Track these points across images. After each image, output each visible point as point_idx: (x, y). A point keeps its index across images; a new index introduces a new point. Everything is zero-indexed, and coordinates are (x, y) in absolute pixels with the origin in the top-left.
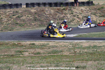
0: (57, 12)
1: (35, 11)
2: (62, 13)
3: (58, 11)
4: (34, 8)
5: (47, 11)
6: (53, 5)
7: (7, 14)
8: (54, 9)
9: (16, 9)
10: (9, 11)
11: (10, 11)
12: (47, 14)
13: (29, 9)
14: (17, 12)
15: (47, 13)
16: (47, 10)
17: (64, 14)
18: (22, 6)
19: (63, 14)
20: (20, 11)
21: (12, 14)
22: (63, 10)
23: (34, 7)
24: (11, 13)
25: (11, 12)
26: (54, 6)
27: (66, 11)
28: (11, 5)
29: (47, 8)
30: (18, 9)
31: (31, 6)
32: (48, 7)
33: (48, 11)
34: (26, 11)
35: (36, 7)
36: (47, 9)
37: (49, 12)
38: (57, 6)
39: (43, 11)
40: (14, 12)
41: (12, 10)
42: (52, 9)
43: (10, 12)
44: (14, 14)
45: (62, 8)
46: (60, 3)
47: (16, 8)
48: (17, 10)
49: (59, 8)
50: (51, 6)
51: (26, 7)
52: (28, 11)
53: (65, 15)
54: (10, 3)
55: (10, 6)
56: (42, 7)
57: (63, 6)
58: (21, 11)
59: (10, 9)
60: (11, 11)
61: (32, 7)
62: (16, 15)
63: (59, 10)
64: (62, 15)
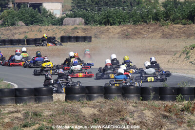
0: (165, 117)
1: (96, 111)
2: (179, 120)
3: (168, 114)
4: (91, 103)
5: (132, 113)
6: (152, 95)
7: (7, 120)
8: (153, 108)
9: (33, 106)
10: (12, 112)
11: (14, 110)
12: (133, 122)
13: (75, 105)
14: (36, 114)
15: (131, 120)
16: (134, 109)
17: (185, 125)
18: (52, 97)
19: (182, 122)
20: (47, 113)
21: (21, 120)
22: (183, 111)
23: (90, 98)
24: (17, 118)
25: (19, 115)
26: (155, 98)
27: (192, 114)
28: (17, 93)
29: (132, 104)
30: (40, 105)
31: (82, 96)
32: (135, 99)
33: (136, 115)
34: (65, 111)
35: (98, 100)
36: (130, 107)
37: (139, 117)
38: (162, 99)
39: (120, 112)
40: (26, 115)
41: (21, 109)
42: (149, 109)
43: (16, 115)
44: (29, 121)
45: (180, 105)
46: (174, 88)
47: (35, 101)
48: (38, 109)
49: (169, 103)
50: (144, 99)
51: (67, 98)
52: (72, 111)
53: (188, 126)
54: (16, 86)
55: (16, 96)
56: (117, 101)
57: (183, 99)
58: (51, 113)
59: (16, 103)
60: (17, 112)
61: (85, 101)
62: (34, 124)
63: (170, 112)
64: (180, 126)
